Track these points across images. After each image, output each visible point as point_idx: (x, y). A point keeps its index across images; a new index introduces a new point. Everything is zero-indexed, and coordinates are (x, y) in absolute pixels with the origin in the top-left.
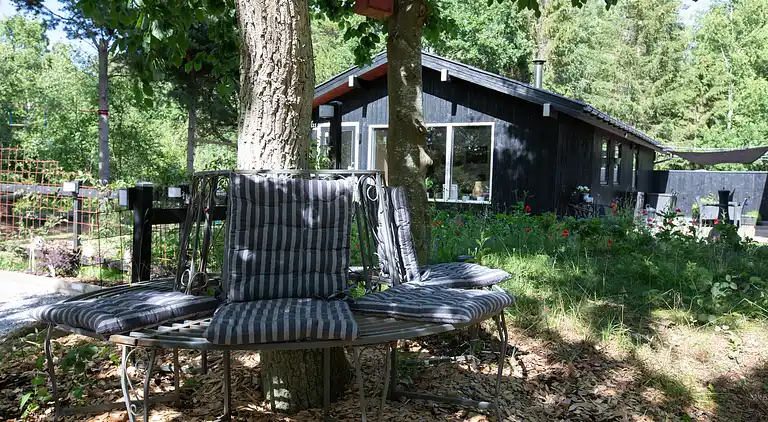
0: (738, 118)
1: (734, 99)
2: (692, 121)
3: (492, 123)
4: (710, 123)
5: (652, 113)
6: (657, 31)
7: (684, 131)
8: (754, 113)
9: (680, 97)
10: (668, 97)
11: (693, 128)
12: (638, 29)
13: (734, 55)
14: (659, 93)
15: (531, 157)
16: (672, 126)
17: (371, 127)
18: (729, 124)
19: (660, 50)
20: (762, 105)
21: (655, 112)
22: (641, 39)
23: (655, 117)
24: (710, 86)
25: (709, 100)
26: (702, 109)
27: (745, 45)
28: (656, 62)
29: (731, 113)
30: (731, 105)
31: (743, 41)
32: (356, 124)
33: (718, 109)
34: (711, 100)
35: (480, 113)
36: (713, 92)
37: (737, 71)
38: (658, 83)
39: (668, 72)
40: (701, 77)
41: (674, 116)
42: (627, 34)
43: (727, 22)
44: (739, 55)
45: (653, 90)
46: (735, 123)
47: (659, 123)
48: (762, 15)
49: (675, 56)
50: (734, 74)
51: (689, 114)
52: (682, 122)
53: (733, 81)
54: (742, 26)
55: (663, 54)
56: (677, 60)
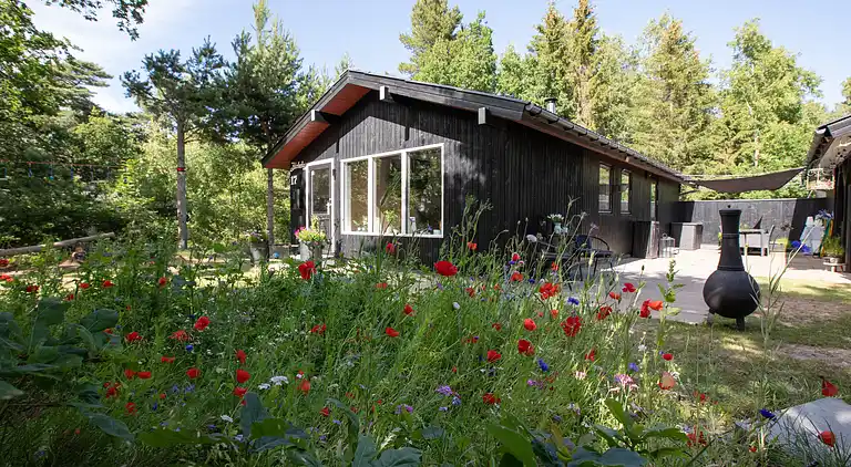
0: (764, 156)
1: (759, 140)
2: (722, 161)
3: (441, 144)
4: (738, 161)
5: (684, 155)
6: (686, 87)
7: (715, 170)
8: (779, 151)
9: (710, 141)
10: (699, 141)
11: (722, 166)
12: (669, 87)
13: (757, 104)
14: (690, 139)
15: (482, 179)
16: (703, 166)
17: (342, 161)
18: (756, 163)
19: (689, 103)
20: (786, 144)
21: (688, 155)
22: (672, 96)
23: (688, 159)
24: (736, 131)
25: (736, 142)
26: (730, 151)
27: (767, 94)
28: (686, 113)
29: (757, 152)
30: (757, 146)
31: (765, 92)
32: (331, 160)
33: (745, 149)
34: (738, 142)
35: (430, 135)
36: (739, 135)
37: (761, 117)
38: (689, 131)
39: (698, 121)
40: (728, 124)
41: (704, 157)
42: (660, 92)
43: (749, 76)
44: (763, 103)
45: (686, 136)
46: (761, 161)
47: (692, 163)
48: (780, 68)
49: (703, 107)
50: (759, 119)
51: (718, 155)
52: (713, 162)
53: (758, 126)
54: (763, 79)
55: (692, 105)
56: (705, 111)
